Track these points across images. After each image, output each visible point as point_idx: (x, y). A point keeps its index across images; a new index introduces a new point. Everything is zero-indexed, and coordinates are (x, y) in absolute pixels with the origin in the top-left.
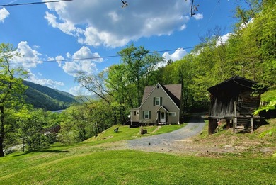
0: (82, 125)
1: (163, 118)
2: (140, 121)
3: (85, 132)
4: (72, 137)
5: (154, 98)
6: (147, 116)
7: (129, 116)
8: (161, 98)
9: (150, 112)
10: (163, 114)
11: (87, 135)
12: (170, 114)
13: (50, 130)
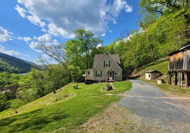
0: (41, 83)
1: (111, 76)
2: (93, 79)
3: (43, 89)
4: (31, 94)
5: (105, 62)
6: (99, 75)
7: (84, 75)
8: (109, 62)
9: (101, 72)
10: (111, 73)
11: (45, 92)
12: (116, 74)
13: (10, 88)
